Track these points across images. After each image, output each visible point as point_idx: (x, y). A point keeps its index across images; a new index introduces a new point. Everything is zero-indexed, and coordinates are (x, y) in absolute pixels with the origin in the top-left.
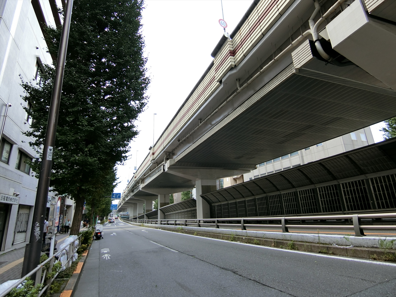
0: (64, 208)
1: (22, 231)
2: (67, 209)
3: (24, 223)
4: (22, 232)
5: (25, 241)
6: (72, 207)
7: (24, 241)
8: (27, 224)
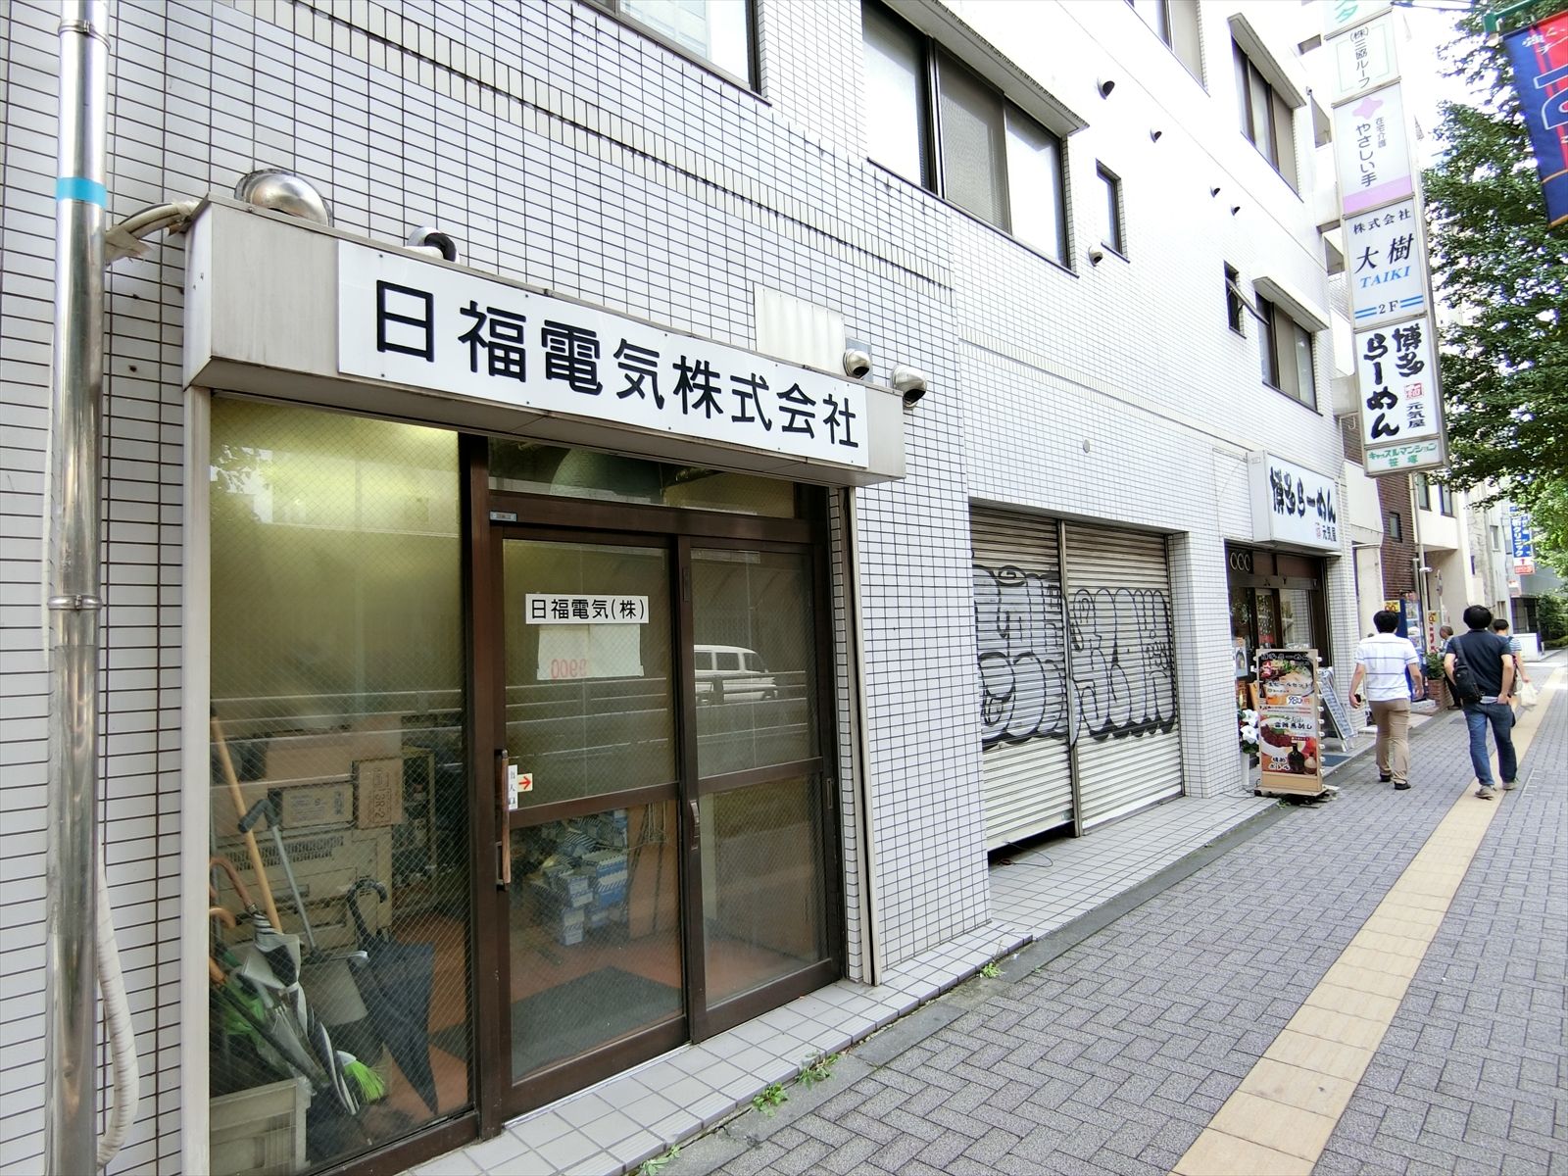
0: (1412, 563)
1: (1139, 721)
2: (1434, 568)
3: (1133, 662)
4: (1134, 729)
5: (1182, 794)
6: (1456, 557)
7: (1178, 789)
8: (1172, 666)
